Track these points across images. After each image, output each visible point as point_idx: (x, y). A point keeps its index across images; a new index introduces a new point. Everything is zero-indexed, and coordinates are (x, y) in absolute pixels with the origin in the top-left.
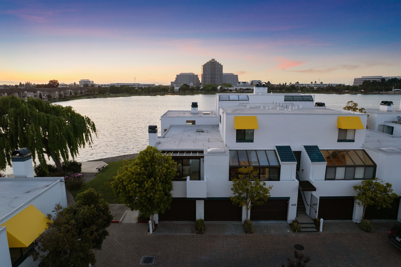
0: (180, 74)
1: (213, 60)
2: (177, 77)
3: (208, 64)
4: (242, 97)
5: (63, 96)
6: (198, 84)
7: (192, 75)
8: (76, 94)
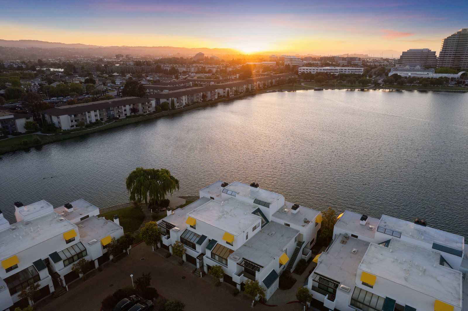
0: (408, 51)
1: (465, 30)
2: (403, 55)
3: (454, 37)
4: (233, 193)
5: (250, 89)
6: (434, 64)
7: (427, 52)
8: (264, 84)
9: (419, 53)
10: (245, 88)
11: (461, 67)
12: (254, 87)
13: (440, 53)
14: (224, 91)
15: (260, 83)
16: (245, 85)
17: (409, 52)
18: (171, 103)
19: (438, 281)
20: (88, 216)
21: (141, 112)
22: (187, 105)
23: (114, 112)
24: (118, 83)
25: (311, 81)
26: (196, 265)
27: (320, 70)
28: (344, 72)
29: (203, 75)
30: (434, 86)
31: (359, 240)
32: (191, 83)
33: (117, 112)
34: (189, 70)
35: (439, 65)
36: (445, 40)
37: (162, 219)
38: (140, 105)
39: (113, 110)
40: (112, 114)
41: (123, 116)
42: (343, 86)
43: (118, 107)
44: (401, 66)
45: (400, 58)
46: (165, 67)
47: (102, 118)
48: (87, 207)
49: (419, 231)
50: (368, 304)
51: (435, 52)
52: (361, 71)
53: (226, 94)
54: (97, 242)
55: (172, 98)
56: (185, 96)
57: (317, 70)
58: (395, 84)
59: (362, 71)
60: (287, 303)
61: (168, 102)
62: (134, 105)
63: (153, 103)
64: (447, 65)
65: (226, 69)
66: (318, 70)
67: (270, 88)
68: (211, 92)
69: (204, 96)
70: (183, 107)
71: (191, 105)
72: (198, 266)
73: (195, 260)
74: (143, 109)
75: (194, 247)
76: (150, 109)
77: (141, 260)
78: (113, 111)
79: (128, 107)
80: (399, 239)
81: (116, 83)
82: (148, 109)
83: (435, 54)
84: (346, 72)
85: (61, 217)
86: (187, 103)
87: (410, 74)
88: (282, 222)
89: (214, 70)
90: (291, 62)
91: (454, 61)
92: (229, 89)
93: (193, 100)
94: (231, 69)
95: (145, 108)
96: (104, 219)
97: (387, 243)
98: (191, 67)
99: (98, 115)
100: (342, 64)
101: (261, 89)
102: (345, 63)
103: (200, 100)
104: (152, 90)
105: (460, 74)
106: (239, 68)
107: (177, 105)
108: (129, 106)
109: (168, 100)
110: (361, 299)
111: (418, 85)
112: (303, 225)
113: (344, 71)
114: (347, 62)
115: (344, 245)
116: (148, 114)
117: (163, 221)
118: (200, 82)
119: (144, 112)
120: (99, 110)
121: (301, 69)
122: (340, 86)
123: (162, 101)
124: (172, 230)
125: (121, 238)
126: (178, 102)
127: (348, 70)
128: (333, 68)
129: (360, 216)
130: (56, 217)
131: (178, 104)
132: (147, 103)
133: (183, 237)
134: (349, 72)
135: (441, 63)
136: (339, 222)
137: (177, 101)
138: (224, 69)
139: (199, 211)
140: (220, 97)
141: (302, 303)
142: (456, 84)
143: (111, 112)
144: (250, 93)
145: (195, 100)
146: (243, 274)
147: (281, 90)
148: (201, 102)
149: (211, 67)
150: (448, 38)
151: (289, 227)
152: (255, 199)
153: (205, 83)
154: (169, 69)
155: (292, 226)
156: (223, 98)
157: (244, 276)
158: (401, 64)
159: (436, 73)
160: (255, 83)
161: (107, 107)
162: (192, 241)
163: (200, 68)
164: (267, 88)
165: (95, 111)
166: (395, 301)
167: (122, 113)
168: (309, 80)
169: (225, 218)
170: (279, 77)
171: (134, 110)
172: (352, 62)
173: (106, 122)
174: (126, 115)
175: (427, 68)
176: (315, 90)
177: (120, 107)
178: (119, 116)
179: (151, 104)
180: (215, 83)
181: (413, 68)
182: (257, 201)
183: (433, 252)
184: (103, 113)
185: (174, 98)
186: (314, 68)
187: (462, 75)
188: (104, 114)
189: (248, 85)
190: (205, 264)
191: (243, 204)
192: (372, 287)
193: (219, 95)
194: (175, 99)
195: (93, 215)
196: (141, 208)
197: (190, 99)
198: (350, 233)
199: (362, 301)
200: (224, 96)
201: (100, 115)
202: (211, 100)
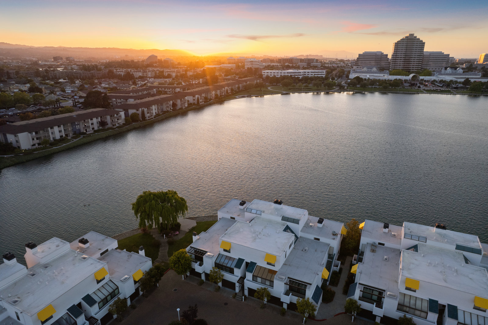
0: (363, 53)
1: (412, 35)
2: (359, 57)
3: (402, 42)
4: (258, 212)
5: (219, 96)
6: (387, 66)
7: (380, 54)
8: (232, 90)
9: (373, 55)
10: (213, 94)
11: (410, 69)
12: (223, 93)
13: (392, 56)
14: (194, 98)
15: (228, 88)
16: (213, 91)
17: (365, 54)
18: (141, 113)
19: (470, 279)
20: (107, 250)
21: (110, 125)
22: (157, 115)
23: (81, 127)
24: (69, 92)
25: (276, 85)
26: (235, 289)
27: (284, 73)
28: (307, 75)
29: (163, 80)
30: (392, 88)
31: (386, 247)
32: (155, 90)
33: (84, 126)
34: (146, 74)
35: (392, 67)
36: (396, 43)
37: (190, 246)
38: (108, 117)
39: (79, 124)
40: (77, 128)
41: (91, 131)
42: (309, 90)
43: (84, 121)
44: (358, 67)
45: (357, 60)
46: (119, 72)
47: (67, 134)
48: (103, 240)
49: (440, 234)
50: (414, 307)
51: (387, 55)
52: (323, 73)
53: (196, 102)
54: (129, 278)
55: (143, 108)
56: (155, 106)
57: (280, 73)
58: (358, 86)
59: (325, 73)
60: (335, 316)
61: (138, 112)
62: (101, 117)
63: (122, 114)
64: (399, 67)
65: (186, 73)
66: (282, 73)
67: (238, 93)
68: (181, 100)
69: (174, 105)
70: (154, 117)
71: (161, 115)
72: (237, 290)
73: (234, 284)
74: (111, 121)
75: (231, 271)
76: (119, 121)
77: (174, 290)
78: (79, 126)
79: (95, 120)
80: (425, 243)
81: (67, 92)
82: (117, 121)
83: (387, 57)
84: (309, 75)
85: (83, 255)
86: (157, 113)
87: (368, 76)
88: (312, 237)
89: (174, 75)
90: (252, 65)
91: (404, 64)
92: (199, 96)
93: (162, 109)
94: (191, 74)
95: (113, 121)
96: (125, 252)
97: (415, 248)
98: (147, 71)
99: (63, 131)
100: (302, 66)
101: (230, 95)
102: (305, 65)
103: (170, 109)
104: (115, 100)
105: (411, 75)
106: (200, 72)
107: (147, 115)
108: (97, 118)
109: (138, 110)
110: (407, 304)
111: (378, 87)
112: (333, 238)
113: (307, 73)
114: (306, 63)
115: (375, 254)
116: (118, 127)
117: (191, 247)
118: (164, 89)
119: (113, 126)
120: (64, 125)
121: (265, 73)
122: (307, 90)
123: (131, 111)
124: (206, 256)
125: (151, 270)
126: (148, 113)
127: (311, 72)
128: (296, 71)
129: (383, 225)
130: (76, 256)
131: (149, 115)
132: (116, 115)
133: (218, 262)
134: (312, 75)
135: (393, 65)
136: (364, 232)
137: (147, 111)
138: (184, 73)
139: (230, 234)
140: (190, 105)
141: (348, 314)
142: (409, 86)
143: (77, 126)
144: (220, 100)
145: (165, 109)
146: (291, 294)
147: (250, 96)
148: (172, 111)
149: (170, 72)
150: (398, 42)
151: (319, 241)
152: (282, 216)
153: (170, 89)
154: (123, 74)
155: (323, 240)
156: (194, 106)
157: (292, 295)
158: (358, 66)
159: (390, 75)
160: (223, 89)
161: (72, 121)
162: (229, 265)
163: (158, 72)
164: (235, 94)
165: (59, 126)
166: (437, 301)
167: (89, 127)
168: (275, 84)
169: (260, 238)
170: (246, 81)
171: (103, 124)
172: (311, 63)
173: (72, 138)
174: (93, 129)
175: (382, 70)
176: (282, 94)
177: (86, 120)
178: (86, 130)
179: (120, 116)
180: (180, 89)
181: (371, 70)
182: (284, 219)
183: (456, 252)
184: (68, 129)
185: (144, 109)
186: (277, 71)
187: (414, 76)
188: (70, 129)
189: (216, 92)
190: (246, 288)
191: (270, 222)
192: (415, 291)
193: (189, 103)
194: (146, 110)
195: (111, 249)
196: (151, 234)
197: (159, 108)
198: (377, 241)
199: (408, 305)
200: (194, 104)
201: (65, 130)
202: (181, 109)
